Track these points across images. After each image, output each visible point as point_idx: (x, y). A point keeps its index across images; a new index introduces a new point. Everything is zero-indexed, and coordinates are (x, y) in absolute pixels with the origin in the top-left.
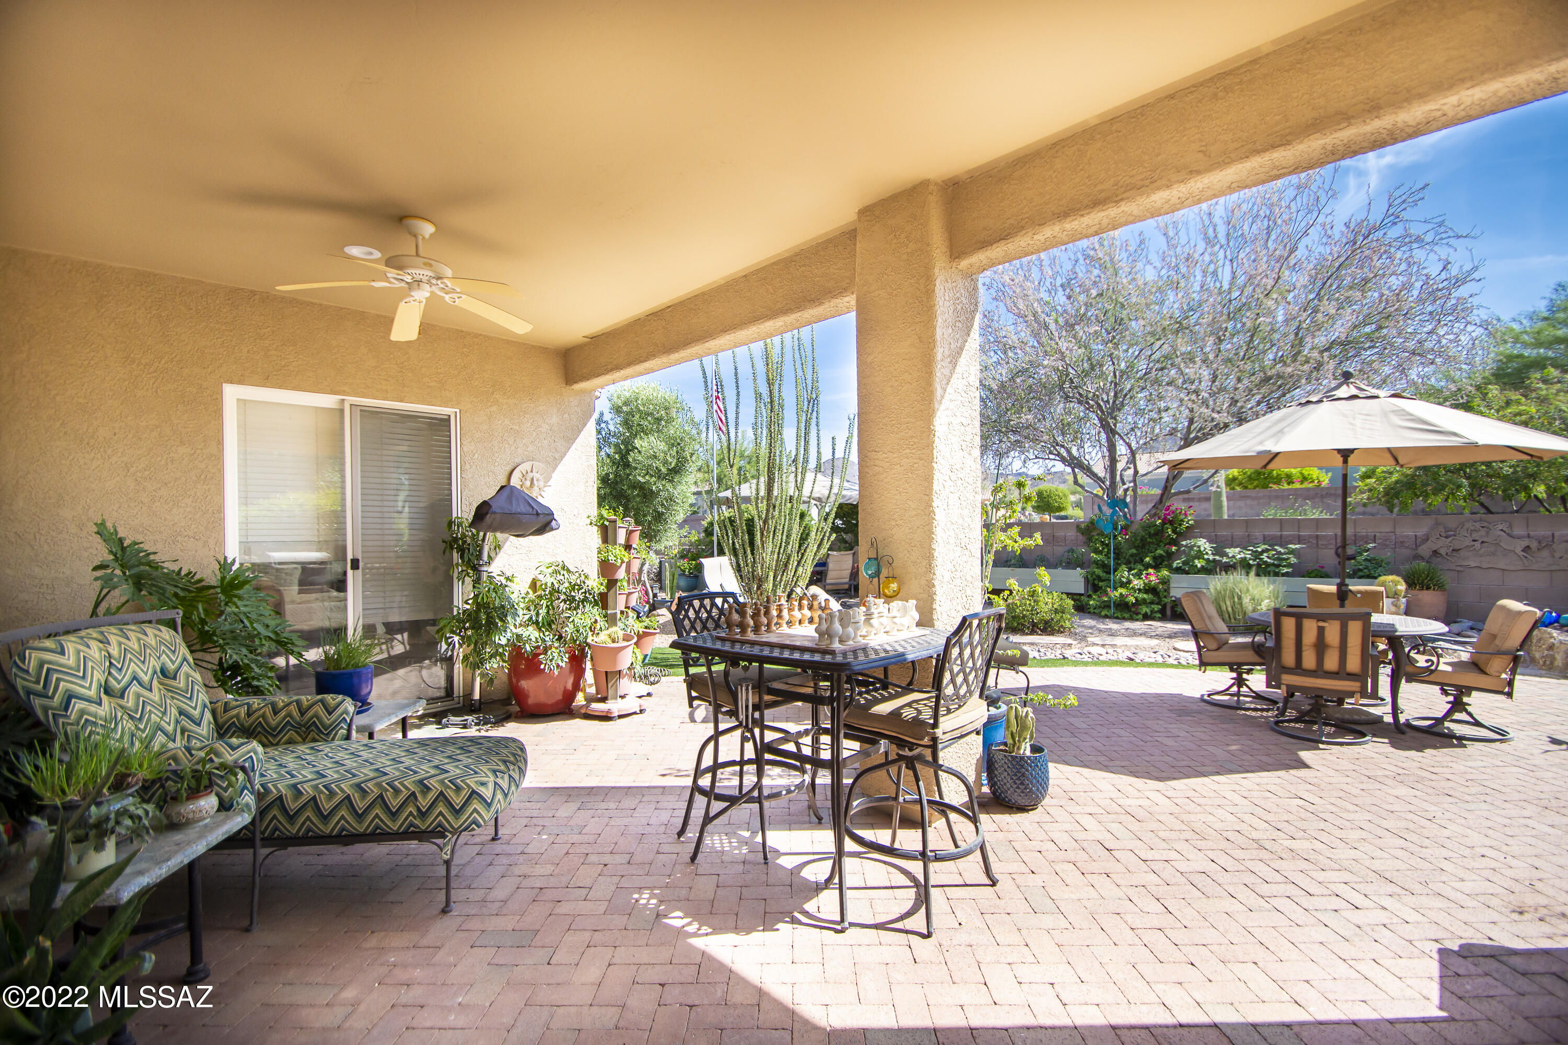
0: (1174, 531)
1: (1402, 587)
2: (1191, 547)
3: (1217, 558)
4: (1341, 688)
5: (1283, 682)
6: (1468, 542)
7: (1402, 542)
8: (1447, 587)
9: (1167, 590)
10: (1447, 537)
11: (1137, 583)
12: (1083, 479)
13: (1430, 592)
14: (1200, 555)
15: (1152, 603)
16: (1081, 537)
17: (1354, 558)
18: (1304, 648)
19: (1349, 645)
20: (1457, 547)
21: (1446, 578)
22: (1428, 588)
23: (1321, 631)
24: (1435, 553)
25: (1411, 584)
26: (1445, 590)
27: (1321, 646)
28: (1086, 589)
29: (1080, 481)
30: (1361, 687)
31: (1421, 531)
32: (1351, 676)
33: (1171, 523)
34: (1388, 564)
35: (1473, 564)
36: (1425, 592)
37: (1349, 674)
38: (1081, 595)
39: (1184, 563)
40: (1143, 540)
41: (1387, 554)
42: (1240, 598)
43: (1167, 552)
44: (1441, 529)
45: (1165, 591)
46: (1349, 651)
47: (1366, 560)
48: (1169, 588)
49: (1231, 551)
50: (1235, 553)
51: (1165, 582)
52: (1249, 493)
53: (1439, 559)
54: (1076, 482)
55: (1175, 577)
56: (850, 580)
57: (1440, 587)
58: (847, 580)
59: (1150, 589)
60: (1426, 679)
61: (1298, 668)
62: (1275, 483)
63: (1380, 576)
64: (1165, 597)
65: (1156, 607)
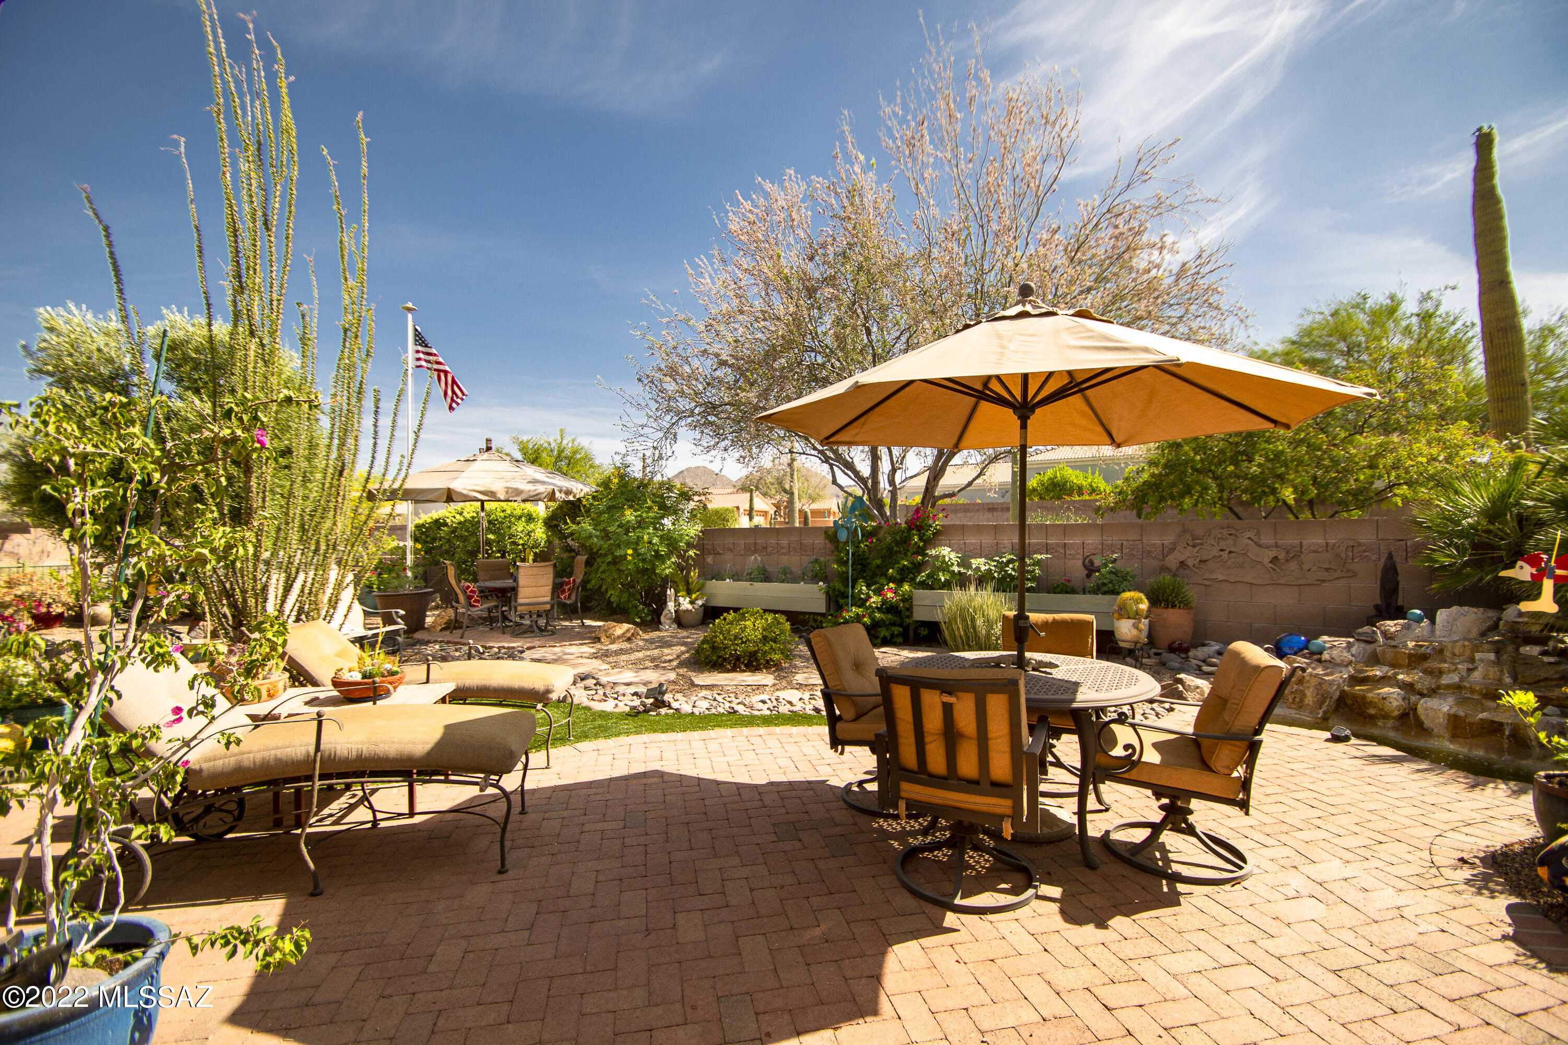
0: (921, 539)
1: (1144, 606)
2: (937, 557)
3: (962, 570)
4: (984, 808)
5: (903, 794)
6: (1215, 552)
7: (1149, 552)
8: (1193, 605)
9: (910, 609)
10: (1194, 546)
11: (875, 600)
12: (843, 479)
13: (1176, 610)
14: (945, 567)
15: (893, 624)
16: (829, 546)
17: (1098, 571)
18: (928, 739)
19: (991, 735)
20: (1205, 558)
21: (1192, 593)
22: (1174, 606)
23: (948, 709)
24: (1182, 564)
25: (1155, 601)
26: (1191, 608)
27: (951, 735)
28: (828, 607)
29: (839, 481)
30: (1013, 807)
31: (1168, 540)
32: (998, 787)
33: (919, 528)
34: (1133, 577)
35: (1221, 578)
36: (1170, 611)
37: (995, 784)
38: (822, 615)
39: (928, 576)
40: (890, 549)
41: (1133, 567)
42: (973, 620)
43: (913, 563)
44: (1188, 536)
45: (908, 609)
46: (993, 744)
47: (1111, 572)
48: (911, 606)
49: (975, 562)
50: (980, 563)
51: (907, 599)
52: (1045, 503)
53: (1186, 572)
54: (834, 482)
55: (919, 593)
56: (552, 599)
57: (1186, 604)
58: (548, 599)
59: (888, 608)
60: (1126, 776)
61: (922, 774)
62: (1069, 495)
63: (1124, 591)
64: (908, 617)
65: (897, 630)
